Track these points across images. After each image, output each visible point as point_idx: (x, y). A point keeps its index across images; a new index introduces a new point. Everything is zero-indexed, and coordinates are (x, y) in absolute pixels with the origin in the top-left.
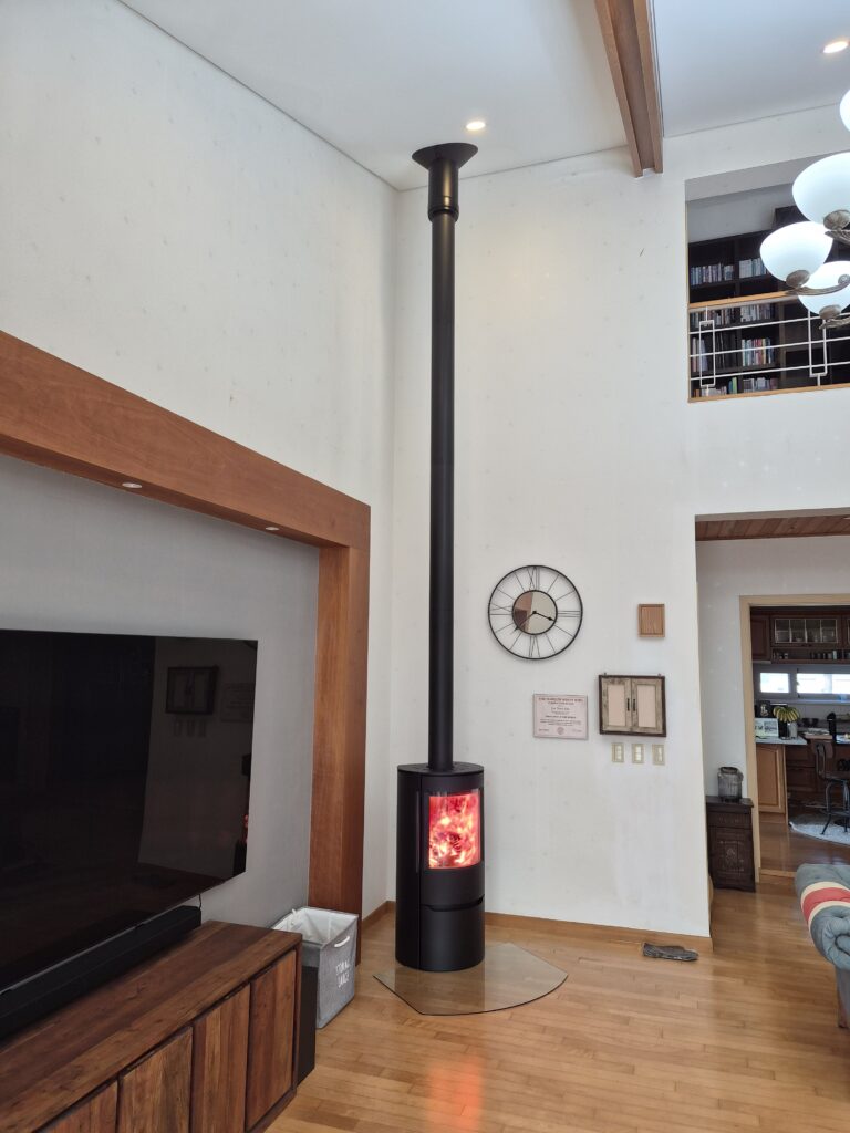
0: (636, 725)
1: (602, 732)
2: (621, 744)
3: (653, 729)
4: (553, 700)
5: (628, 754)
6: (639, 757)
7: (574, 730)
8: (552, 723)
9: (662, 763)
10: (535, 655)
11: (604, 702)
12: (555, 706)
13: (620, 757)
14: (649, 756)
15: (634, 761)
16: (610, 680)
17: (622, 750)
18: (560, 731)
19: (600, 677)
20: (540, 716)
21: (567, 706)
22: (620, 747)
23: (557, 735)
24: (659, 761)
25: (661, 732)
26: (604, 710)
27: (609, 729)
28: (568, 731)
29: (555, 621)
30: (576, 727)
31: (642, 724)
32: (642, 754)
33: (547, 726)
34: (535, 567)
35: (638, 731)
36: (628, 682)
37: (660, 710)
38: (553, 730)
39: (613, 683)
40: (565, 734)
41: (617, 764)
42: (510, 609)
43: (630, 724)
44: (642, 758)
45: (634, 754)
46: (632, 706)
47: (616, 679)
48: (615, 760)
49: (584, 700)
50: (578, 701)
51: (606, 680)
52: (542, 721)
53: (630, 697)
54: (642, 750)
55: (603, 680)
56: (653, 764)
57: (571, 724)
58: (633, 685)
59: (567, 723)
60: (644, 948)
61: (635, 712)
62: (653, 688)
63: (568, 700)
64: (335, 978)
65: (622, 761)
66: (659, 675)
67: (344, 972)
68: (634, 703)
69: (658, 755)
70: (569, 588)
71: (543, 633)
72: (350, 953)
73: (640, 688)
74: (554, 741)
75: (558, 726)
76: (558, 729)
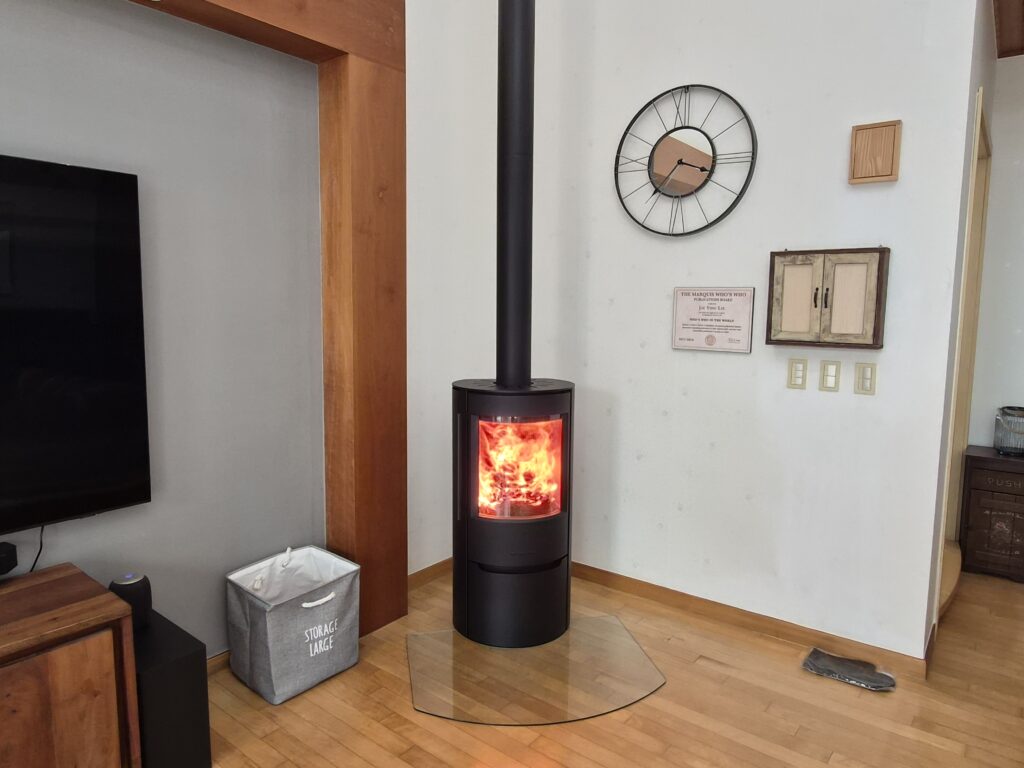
0: (827, 329)
1: (769, 341)
2: (804, 362)
3: (856, 336)
4: (700, 295)
5: (813, 377)
6: (831, 382)
7: (731, 340)
8: (698, 329)
9: (871, 391)
10: (679, 229)
11: (776, 295)
12: (705, 304)
13: (799, 381)
14: (848, 379)
15: (823, 387)
16: (789, 258)
17: (805, 369)
18: (710, 340)
19: (773, 255)
20: (683, 318)
21: (720, 304)
22: (800, 367)
23: (704, 345)
24: (865, 386)
25: (869, 340)
26: (775, 304)
27: (781, 336)
28: (721, 342)
29: (712, 172)
30: (734, 335)
31: (835, 329)
32: (837, 376)
33: (690, 333)
34: (687, 89)
35: (829, 339)
36: (819, 259)
37: (872, 306)
38: (700, 339)
39: (794, 263)
40: (717, 346)
41: (792, 391)
42: (646, 161)
43: (817, 329)
44: (837, 383)
45: (824, 375)
46: (823, 299)
47: (800, 257)
48: (791, 385)
49: (749, 294)
50: (741, 295)
51: (782, 259)
52: (685, 326)
53: (820, 286)
54: (838, 371)
55: (777, 259)
56: (856, 393)
57: (726, 329)
58: (828, 264)
59: (720, 329)
60: (811, 655)
61: (828, 310)
62: (863, 268)
63: (724, 294)
64: (302, 645)
65: (802, 387)
66: (877, 246)
67: (322, 638)
68: (826, 295)
69: (864, 378)
70: (735, 115)
71: (692, 193)
72: (341, 615)
73: (839, 269)
74: (700, 355)
75: (707, 334)
76: (708, 337)
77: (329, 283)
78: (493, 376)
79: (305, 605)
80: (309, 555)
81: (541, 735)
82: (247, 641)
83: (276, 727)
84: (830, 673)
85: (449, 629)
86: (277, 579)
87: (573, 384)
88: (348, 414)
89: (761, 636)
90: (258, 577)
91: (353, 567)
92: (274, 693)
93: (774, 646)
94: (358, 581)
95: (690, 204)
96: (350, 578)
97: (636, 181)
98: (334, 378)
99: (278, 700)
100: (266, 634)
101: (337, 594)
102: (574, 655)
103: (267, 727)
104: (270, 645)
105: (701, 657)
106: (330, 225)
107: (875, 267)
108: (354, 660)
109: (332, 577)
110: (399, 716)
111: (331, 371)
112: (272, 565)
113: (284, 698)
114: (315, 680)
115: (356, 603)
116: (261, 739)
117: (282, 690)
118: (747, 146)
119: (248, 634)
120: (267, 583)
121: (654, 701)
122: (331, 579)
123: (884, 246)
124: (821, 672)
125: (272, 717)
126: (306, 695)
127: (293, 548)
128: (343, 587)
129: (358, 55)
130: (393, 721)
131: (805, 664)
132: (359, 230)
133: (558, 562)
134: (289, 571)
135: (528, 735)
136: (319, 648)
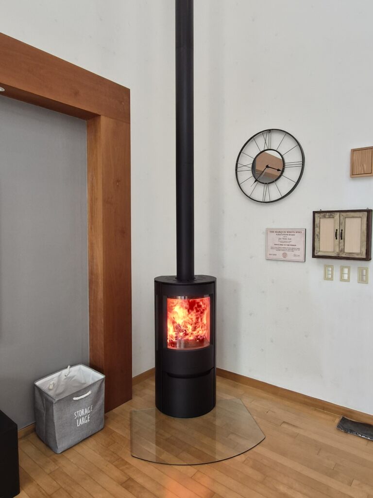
0: (342, 250)
1: (314, 256)
2: (332, 267)
3: (357, 254)
4: (279, 232)
5: (337, 274)
6: (346, 277)
7: (295, 255)
8: (279, 249)
9: (366, 282)
10: (267, 200)
11: (316, 233)
12: (282, 237)
13: (330, 276)
14: (354, 276)
15: (342, 279)
16: (322, 214)
17: (332, 270)
18: (285, 255)
19: (314, 213)
20: (271, 244)
21: (289, 237)
22: (330, 269)
23: (282, 258)
24: (363, 279)
25: (364, 256)
26: (316, 237)
27: (320, 254)
28: (290, 255)
29: (283, 171)
30: (297, 252)
31: (346, 251)
32: (349, 274)
33: (275, 252)
34: (270, 131)
35: (344, 255)
36: (337, 215)
37: (365, 238)
38: (280, 255)
39: (324, 217)
40: (288, 258)
41: (326, 281)
42: (251, 166)
43: (337, 250)
44: (349, 277)
45: (342, 273)
46: (340, 235)
47: (328, 214)
48: (326, 278)
49: (303, 232)
50: (299, 232)
51: (319, 215)
52: (272, 248)
53: (338, 228)
54: (349, 271)
55: (316, 215)
56: (358, 283)
57: (293, 250)
58: (342, 218)
59: (289, 250)
60: (341, 421)
61: (342, 241)
62: (359, 220)
63: (291, 232)
64: (73, 421)
65: (331, 279)
66: (366, 209)
67: (84, 416)
68: (341, 233)
69: (362, 275)
70: (294, 144)
71: (273, 182)
72: (94, 403)
73: (347, 220)
74: (279, 262)
75: (283, 252)
76: (283, 254)
77: (91, 228)
78: (175, 274)
79: (75, 399)
80: (80, 369)
81: (198, 471)
82: (44, 419)
83: (57, 467)
84: (351, 431)
85: (153, 408)
86: (62, 383)
87: (216, 278)
88: (100, 295)
89: (315, 410)
90: (52, 383)
91: (101, 376)
92: (57, 448)
93: (323, 416)
94: (104, 385)
95: (272, 187)
96: (99, 383)
97: (246, 175)
98: (94, 277)
99: (59, 451)
100: (53, 415)
101: (92, 392)
102: (218, 422)
103: (52, 467)
104: (55, 421)
105: (284, 422)
106: (91, 200)
107: (365, 220)
108: (101, 427)
109: (91, 382)
110: (123, 460)
111: (92, 273)
112: (59, 376)
113: (63, 450)
114: (80, 439)
115: (103, 395)
116: (49, 474)
117: (61, 446)
118: (300, 159)
119: (45, 415)
120: (56, 386)
121: (259, 449)
122: (90, 383)
123: (370, 208)
124: (346, 431)
125: (55, 461)
126: (74, 448)
127: (72, 366)
128: (96, 388)
129: (106, 116)
130: (120, 463)
131: (338, 426)
132: (106, 202)
133: (209, 371)
134: (69, 378)
135: (191, 470)
136: (82, 422)
